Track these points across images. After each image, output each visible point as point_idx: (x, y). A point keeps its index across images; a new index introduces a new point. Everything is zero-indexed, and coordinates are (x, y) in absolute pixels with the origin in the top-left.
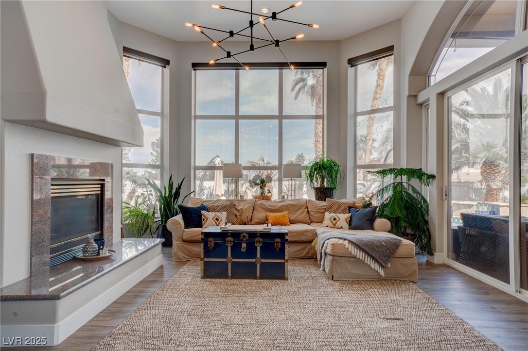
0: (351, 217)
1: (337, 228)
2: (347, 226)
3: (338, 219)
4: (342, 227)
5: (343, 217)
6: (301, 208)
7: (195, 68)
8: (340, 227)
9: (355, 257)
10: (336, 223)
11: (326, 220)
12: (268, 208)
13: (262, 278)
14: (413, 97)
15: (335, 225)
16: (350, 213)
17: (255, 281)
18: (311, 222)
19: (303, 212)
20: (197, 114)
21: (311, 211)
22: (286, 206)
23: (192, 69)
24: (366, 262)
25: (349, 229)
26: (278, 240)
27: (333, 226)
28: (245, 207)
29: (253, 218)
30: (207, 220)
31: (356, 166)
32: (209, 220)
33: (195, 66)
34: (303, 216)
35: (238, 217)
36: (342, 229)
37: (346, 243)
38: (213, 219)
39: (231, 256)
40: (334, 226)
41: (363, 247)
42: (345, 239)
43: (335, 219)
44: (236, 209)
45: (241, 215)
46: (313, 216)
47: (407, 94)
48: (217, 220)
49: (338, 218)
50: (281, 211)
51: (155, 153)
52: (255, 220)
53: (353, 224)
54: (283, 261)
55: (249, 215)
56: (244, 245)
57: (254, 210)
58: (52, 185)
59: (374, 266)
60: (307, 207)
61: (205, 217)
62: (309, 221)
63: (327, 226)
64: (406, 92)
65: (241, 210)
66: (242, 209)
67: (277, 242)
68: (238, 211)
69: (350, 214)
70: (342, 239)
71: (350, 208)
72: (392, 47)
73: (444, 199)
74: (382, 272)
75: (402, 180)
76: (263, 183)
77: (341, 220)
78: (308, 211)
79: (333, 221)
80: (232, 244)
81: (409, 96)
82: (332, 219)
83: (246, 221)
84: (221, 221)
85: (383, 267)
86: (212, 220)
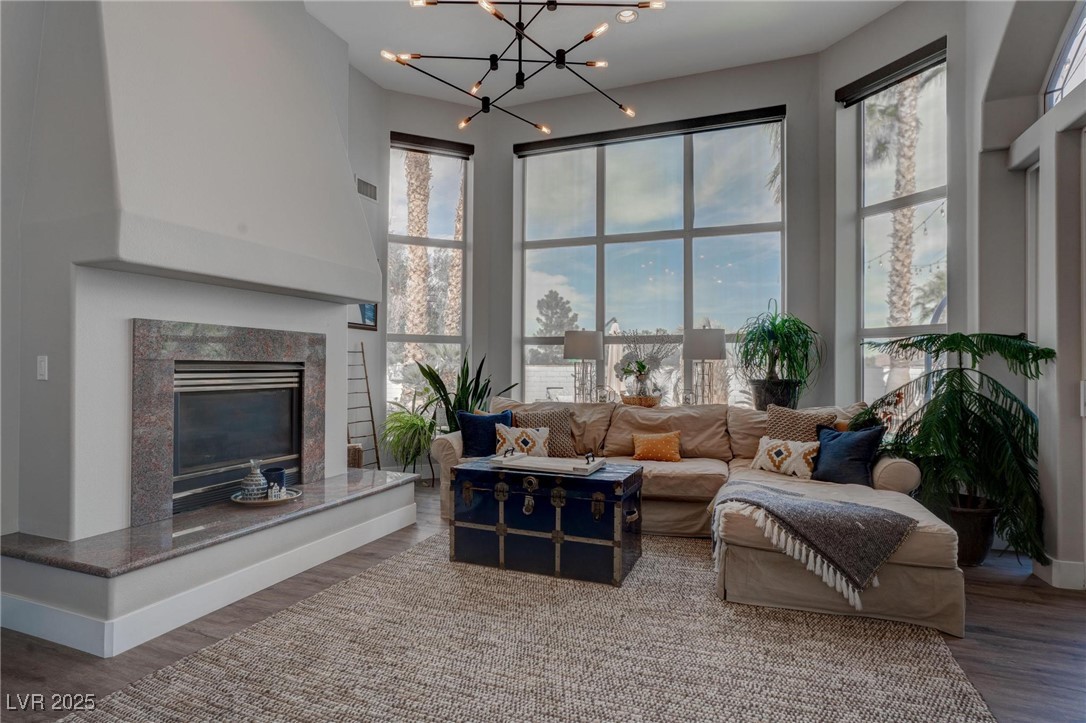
0: (819, 450)
1: (785, 474)
2: (807, 470)
3: (785, 453)
4: (794, 473)
5: (799, 449)
6: (711, 426)
7: (521, 154)
8: (790, 472)
9: (780, 552)
10: (781, 462)
11: (760, 453)
12: (637, 422)
13: (563, 575)
14: (997, 152)
15: (778, 467)
16: (818, 439)
18: (734, 457)
19: (715, 434)
20: (527, 240)
21: (734, 433)
22: (675, 418)
23: (515, 156)
24: (810, 566)
25: (812, 478)
26: (599, 496)
27: (774, 469)
28: (592, 420)
29: (606, 444)
30: (504, 442)
31: (861, 333)
32: (507, 443)
33: (521, 149)
34: (716, 442)
35: (577, 438)
36: (794, 478)
37: (760, 515)
38: (517, 440)
39: (505, 522)
40: (778, 470)
41: (803, 530)
42: (759, 506)
43: (779, 453)
44: (575, 422)
45: (582, 435)
46: (736, 443)
47: (978, 147)
48: (525, 442)
49: (787, 450)
50: (666, 431)
51: (543, 319)
52: (609, 446)
53: (821, 467)
54: (610, 544)
55: (599, 435)
56: (529, 500)
57: (609, 425)
58: (176, 372)
59: (829, 576)
60: (726, 424)
61: (501, 437)
62: (730, 454)
63: (762, 468)
64: (977, 145)
65: (582, 426)
66: (585, 422)
67: (597, 501)
68: (578, 426)
69: (818, 442)
70: (752, 504)
71: (820, 428)
72: (944, 39)
73: (1082, 413)
74: (855, 599)
75: (961, 364)
76: (642, 372)
77: (793, 456)
78: (727, 431)
79: (775, 457)
80: (507, 499)
81: (985, 153)
82: (773, 453)
83: (592, 447)
84: (534, 445)
85: (856, 586)
86: (514, 442)
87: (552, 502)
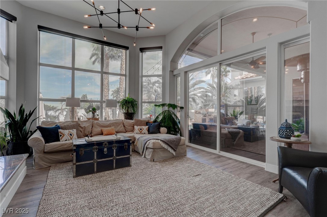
0: (149, 128)
1: (142, 134)
2: (147, 132)
3: (142, 129)
5: (145, 128)
6: (120, 125)
8: (144, 133)
9: (164, 148)
10: (142, 131)
11: (136, 130)
12: (101, 125)
13: (117, 168)
14: (172, 71)
15: (141, 132)
17: (113, 171)
18: (126, 132)
19: (122, 126)
20: (40, 62)
21: (126, 126)
22: (112, 123)
23: (38, 29)
24: (168, 150)
25: (148, 134)
26: (126, 144)
27: (140, 133)
28: (87, 126)
29: (92, 132)
31: (142, 102)
32: (65, 136)
33: (41, 28)
34: (122, 128)
35: (82, 132)
36: (145, 134)
38: (68, 134)
39: (97, 158)
40: (141, 133)
41: (167, 143)
42: (158, 140)
43: (141, 129)
44: (81, 127)
45: (84, 131)
46: (127, 128)
47: (169, 70)
48: (71, 135)
49: (143, 128)
50: (110, 127)
52: (94, 133)
53: (151, 131)
54: (129, 156)
55: (90, 130)
56: (105, 150)
57: (92, 127)
59: (172, 151)
60: (123, 124)
61: (62, 134)
62: (125, 131)
63: (137, 133)
65: (84, 128)
66: (85, 126)
68: (82, 128)
69: (148, 126)
70: (156, 139)
71: (147, 123)
72: (162, 47)
73: (187, 117)
74: (174, 153)
76: (94, 110)
77: (144, 129)
78: (124, 126)
79: (140, 130)
80: (97, 150)
81: (170, 71)
82: (139, 129)
83: (88, 134)
84: (74, 135)
85: (175, 151)
86: (67, 135)
87: (113, 148)
